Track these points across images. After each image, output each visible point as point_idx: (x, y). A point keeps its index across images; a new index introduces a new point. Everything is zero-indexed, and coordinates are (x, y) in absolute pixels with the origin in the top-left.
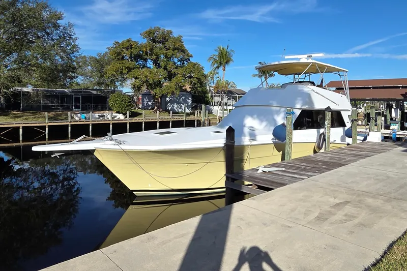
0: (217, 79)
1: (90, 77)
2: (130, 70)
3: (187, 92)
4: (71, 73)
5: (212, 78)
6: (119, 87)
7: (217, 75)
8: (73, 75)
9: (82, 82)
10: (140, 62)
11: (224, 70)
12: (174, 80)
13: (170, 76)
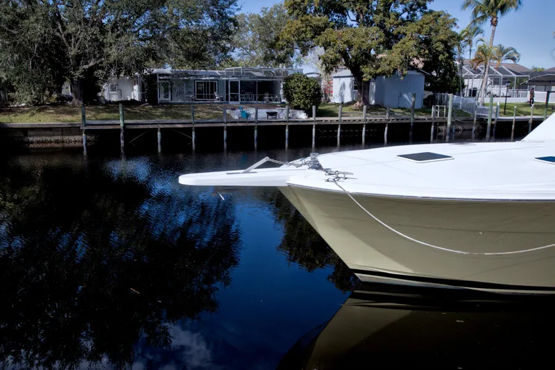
0: (480, 43)
1: (250, 50)
2: (318, 31)
3: (418, 70)
4: (224, 41)
5: (470, 42)
6: (294, 65)
7: (479, 36)
8: (229, 45)
9: (239, 58)
10: (335, 17)
11: (494, 24)
12: (397, 47)
13: (389, 40)
